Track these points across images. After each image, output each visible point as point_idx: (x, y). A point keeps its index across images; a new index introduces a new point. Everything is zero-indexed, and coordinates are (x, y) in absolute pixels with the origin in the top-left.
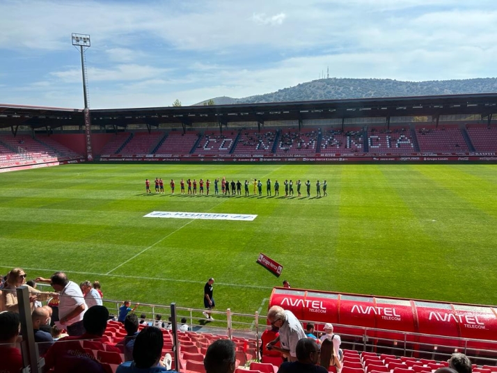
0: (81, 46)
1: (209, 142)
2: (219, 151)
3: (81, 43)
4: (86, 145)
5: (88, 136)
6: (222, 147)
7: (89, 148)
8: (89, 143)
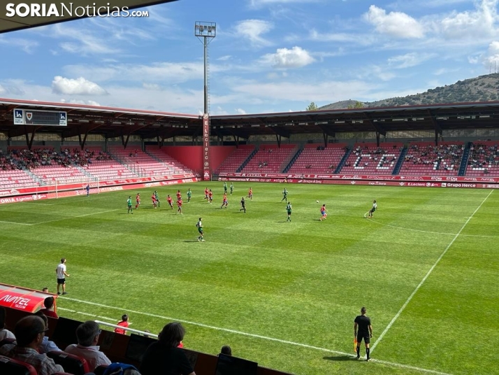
0: (205, 37)
1: (361, 158)
2: (376, 171)
3: (206, 33)
4: (203, 161)
5: (206, 149)
6: (381, 166)
7: (207, 164)
8: (206, 158)
